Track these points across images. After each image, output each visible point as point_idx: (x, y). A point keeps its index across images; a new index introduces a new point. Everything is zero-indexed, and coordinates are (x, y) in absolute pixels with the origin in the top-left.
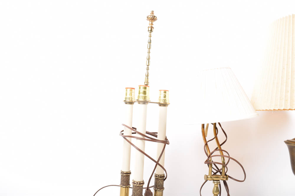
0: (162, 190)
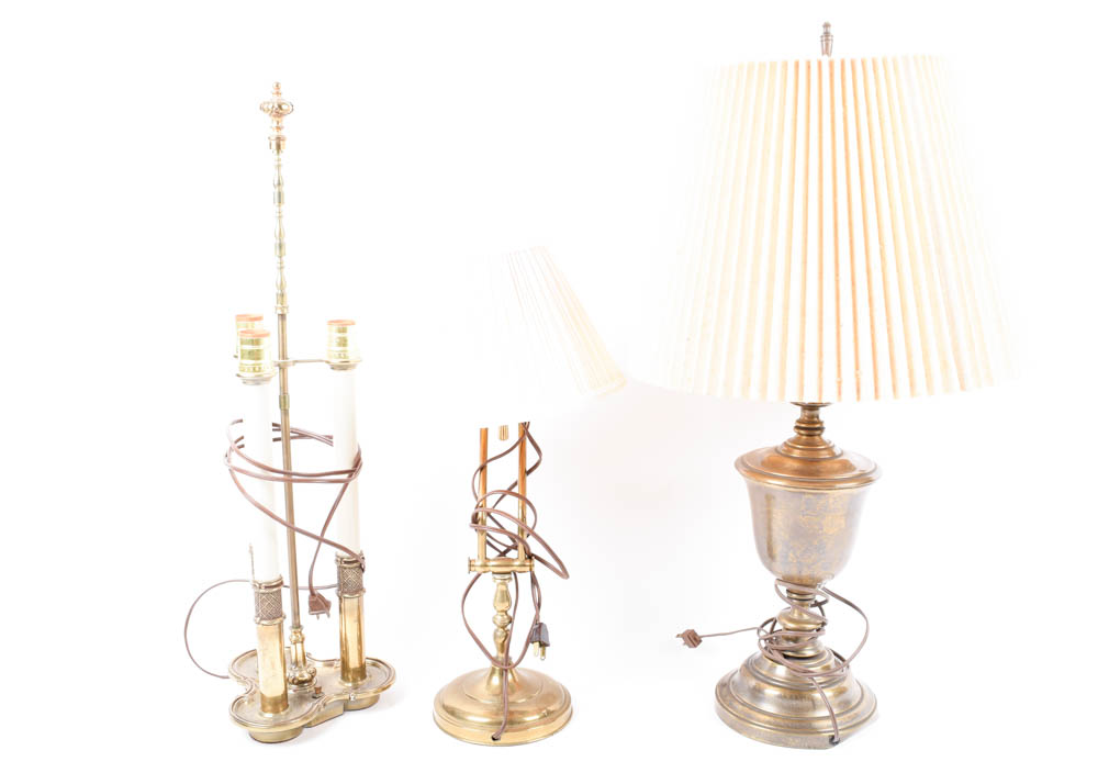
0: (357, 595)
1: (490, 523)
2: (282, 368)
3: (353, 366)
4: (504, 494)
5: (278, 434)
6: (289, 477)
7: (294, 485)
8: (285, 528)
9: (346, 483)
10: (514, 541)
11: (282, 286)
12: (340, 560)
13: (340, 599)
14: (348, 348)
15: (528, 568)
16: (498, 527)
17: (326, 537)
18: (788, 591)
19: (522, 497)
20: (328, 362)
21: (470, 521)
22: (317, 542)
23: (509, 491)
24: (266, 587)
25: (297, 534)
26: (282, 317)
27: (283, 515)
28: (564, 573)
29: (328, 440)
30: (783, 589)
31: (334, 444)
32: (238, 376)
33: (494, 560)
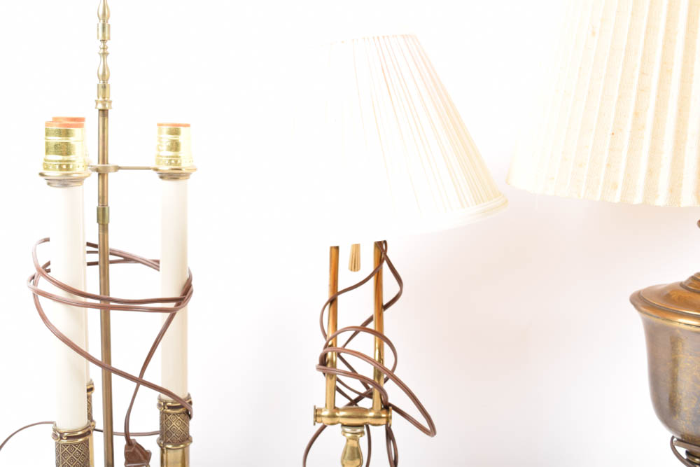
0: (182, 446)
1: (340, 366)
2: (102, 174)
3: (186, 175)
4: (357, 330)
5: (95, 258)
6: (106, 304)
7: (113, 313)
8: (100, 369)
9: (173, 313)
10: (367, 387)
11: (104, 77)
12: (162, 405)
13: (162, 451)
14: (180, 154)
15: (384, 421)
16: (349, 370)
17: (145, 378)
18: (687, 453)
19: (379, 334)
20: (156, 170)
21: (317, 362)
22: (135, 384)
23: (364, 328)
24: (68, 438)
25: (114, 376)
26: (104, 113)
27: (97, 353)
28: (431, 431)
29: (155, 264)
30: (682, 451)
31: (160, 268)
32: (42, 174)
33: (344, 410)
